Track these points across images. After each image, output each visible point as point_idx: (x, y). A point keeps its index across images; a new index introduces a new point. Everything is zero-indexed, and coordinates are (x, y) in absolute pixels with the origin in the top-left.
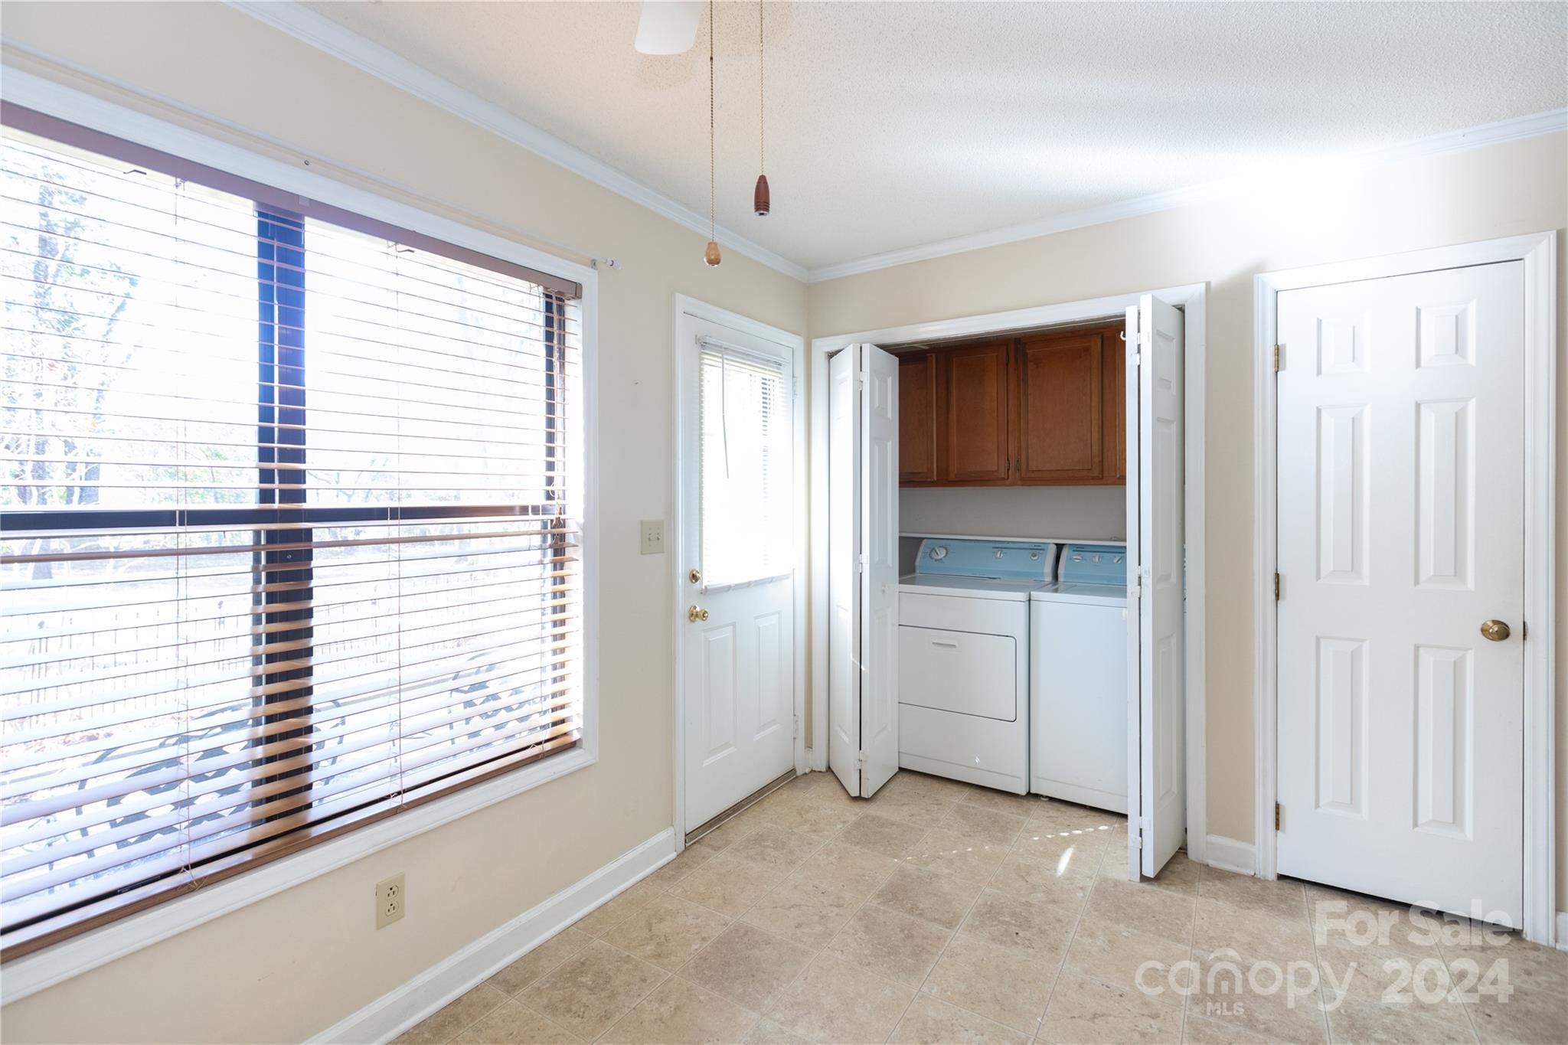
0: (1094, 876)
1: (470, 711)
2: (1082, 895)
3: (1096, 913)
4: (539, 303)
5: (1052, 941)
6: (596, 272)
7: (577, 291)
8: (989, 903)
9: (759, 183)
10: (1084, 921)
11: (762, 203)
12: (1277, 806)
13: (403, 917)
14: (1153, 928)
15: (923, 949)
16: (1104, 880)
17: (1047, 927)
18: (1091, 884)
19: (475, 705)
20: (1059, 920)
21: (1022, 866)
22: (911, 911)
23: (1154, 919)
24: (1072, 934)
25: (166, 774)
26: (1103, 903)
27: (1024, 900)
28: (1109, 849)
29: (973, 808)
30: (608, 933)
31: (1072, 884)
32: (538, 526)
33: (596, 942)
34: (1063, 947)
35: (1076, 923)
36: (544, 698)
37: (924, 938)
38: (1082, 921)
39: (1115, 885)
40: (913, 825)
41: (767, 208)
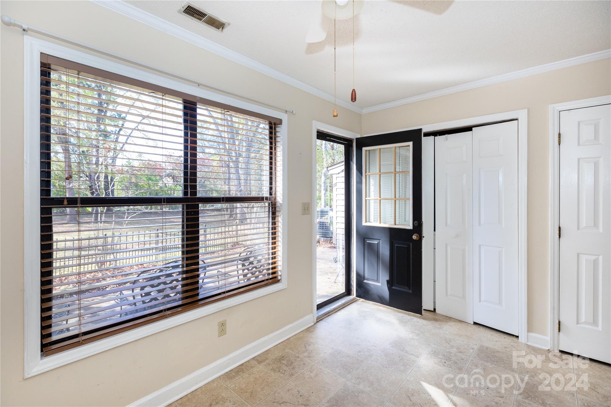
0: (478, 344)
1: (244, 268)
2: (472, 351)
3: (478, 358)
4: (267, 127)
5: (460, 366)
6: (287, 115)
7: (280, 122)
8: (434, 350)
9: (352, 91)
10: (473, 360)
11: (354, 98)
12: (559, 322)
13: (226, 334)
14: (502, 366)
15: (407, 364)
16: (482, 346)
17: (457, 361)
18: (477, 347)
19: (245, 266)
20: (463, 359)
21: (447, 338)
22: (402, 350)
23: (503, 362)
24: (468, 365)
25: (156, 282)
26: (481, 355)
27: (448, 351)
28: (484, 335)
29: (427, 316)
30: (291, 348)
31: (468, 346)
32: (267, 204)
33: (287, 350)
34: (464, 369)
35: (470, 361)
36: (269, 264)
37: (408, 360)
38: (472, 360)
39: (487, 349)
40: (403, 320)
41: (355, 100)
